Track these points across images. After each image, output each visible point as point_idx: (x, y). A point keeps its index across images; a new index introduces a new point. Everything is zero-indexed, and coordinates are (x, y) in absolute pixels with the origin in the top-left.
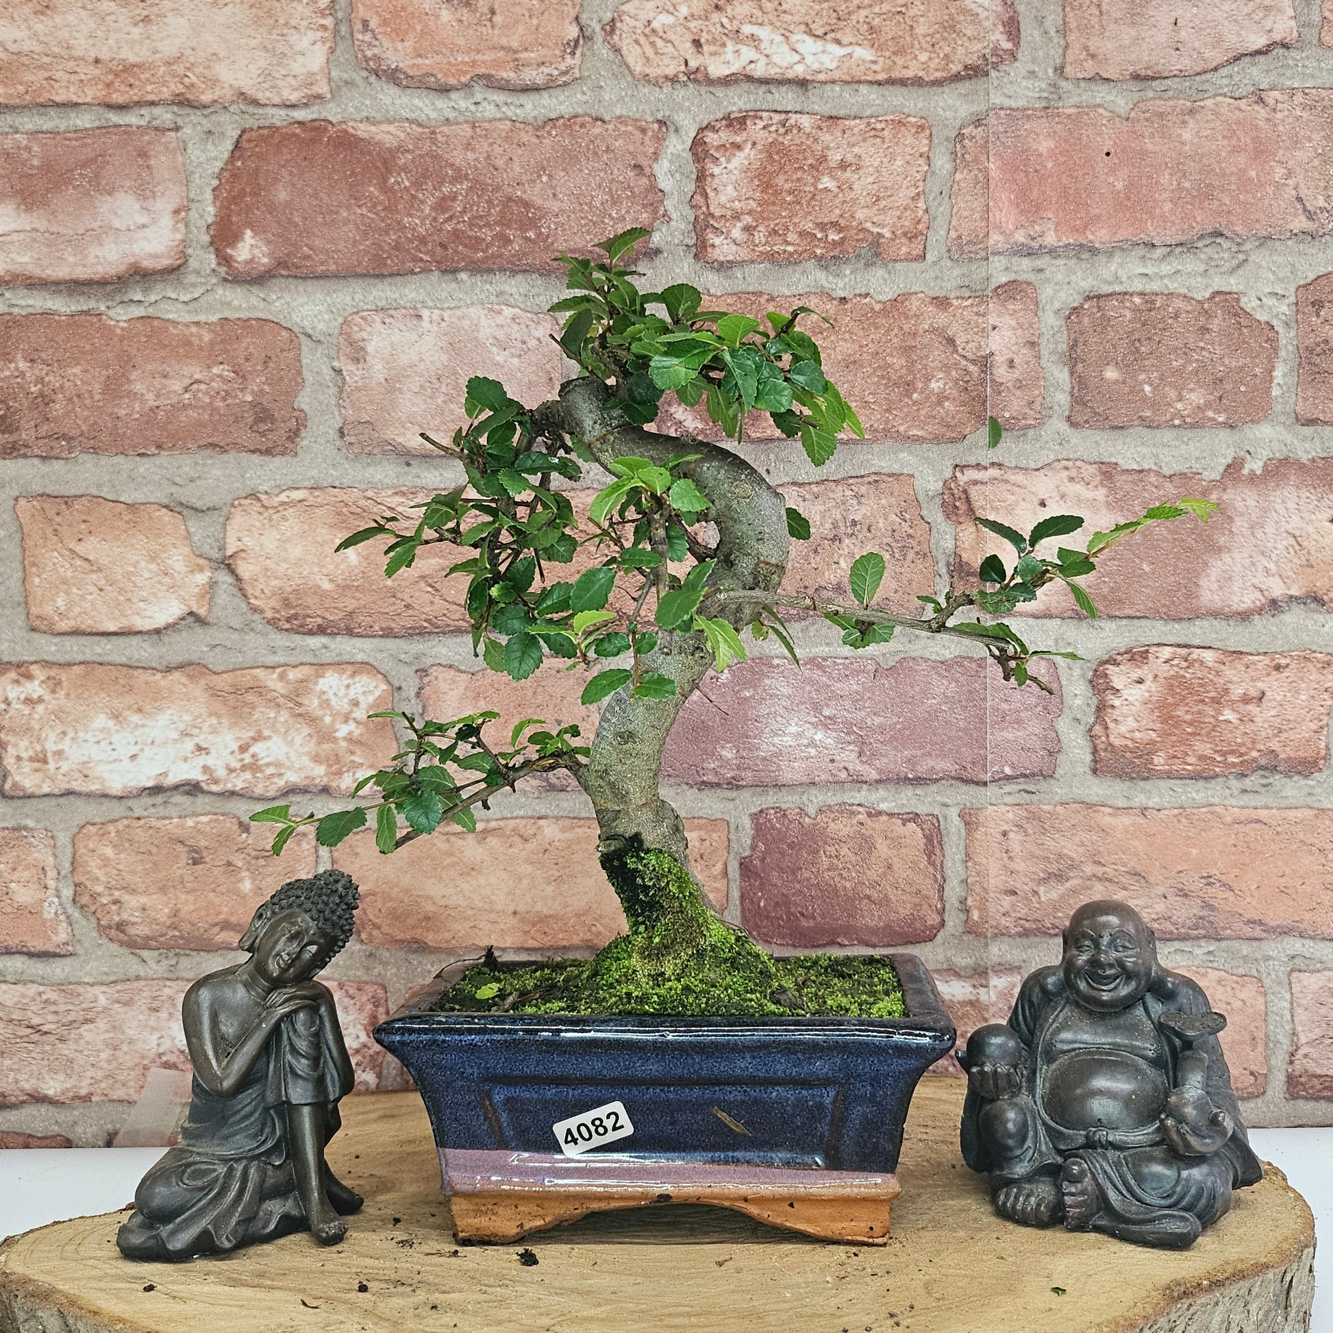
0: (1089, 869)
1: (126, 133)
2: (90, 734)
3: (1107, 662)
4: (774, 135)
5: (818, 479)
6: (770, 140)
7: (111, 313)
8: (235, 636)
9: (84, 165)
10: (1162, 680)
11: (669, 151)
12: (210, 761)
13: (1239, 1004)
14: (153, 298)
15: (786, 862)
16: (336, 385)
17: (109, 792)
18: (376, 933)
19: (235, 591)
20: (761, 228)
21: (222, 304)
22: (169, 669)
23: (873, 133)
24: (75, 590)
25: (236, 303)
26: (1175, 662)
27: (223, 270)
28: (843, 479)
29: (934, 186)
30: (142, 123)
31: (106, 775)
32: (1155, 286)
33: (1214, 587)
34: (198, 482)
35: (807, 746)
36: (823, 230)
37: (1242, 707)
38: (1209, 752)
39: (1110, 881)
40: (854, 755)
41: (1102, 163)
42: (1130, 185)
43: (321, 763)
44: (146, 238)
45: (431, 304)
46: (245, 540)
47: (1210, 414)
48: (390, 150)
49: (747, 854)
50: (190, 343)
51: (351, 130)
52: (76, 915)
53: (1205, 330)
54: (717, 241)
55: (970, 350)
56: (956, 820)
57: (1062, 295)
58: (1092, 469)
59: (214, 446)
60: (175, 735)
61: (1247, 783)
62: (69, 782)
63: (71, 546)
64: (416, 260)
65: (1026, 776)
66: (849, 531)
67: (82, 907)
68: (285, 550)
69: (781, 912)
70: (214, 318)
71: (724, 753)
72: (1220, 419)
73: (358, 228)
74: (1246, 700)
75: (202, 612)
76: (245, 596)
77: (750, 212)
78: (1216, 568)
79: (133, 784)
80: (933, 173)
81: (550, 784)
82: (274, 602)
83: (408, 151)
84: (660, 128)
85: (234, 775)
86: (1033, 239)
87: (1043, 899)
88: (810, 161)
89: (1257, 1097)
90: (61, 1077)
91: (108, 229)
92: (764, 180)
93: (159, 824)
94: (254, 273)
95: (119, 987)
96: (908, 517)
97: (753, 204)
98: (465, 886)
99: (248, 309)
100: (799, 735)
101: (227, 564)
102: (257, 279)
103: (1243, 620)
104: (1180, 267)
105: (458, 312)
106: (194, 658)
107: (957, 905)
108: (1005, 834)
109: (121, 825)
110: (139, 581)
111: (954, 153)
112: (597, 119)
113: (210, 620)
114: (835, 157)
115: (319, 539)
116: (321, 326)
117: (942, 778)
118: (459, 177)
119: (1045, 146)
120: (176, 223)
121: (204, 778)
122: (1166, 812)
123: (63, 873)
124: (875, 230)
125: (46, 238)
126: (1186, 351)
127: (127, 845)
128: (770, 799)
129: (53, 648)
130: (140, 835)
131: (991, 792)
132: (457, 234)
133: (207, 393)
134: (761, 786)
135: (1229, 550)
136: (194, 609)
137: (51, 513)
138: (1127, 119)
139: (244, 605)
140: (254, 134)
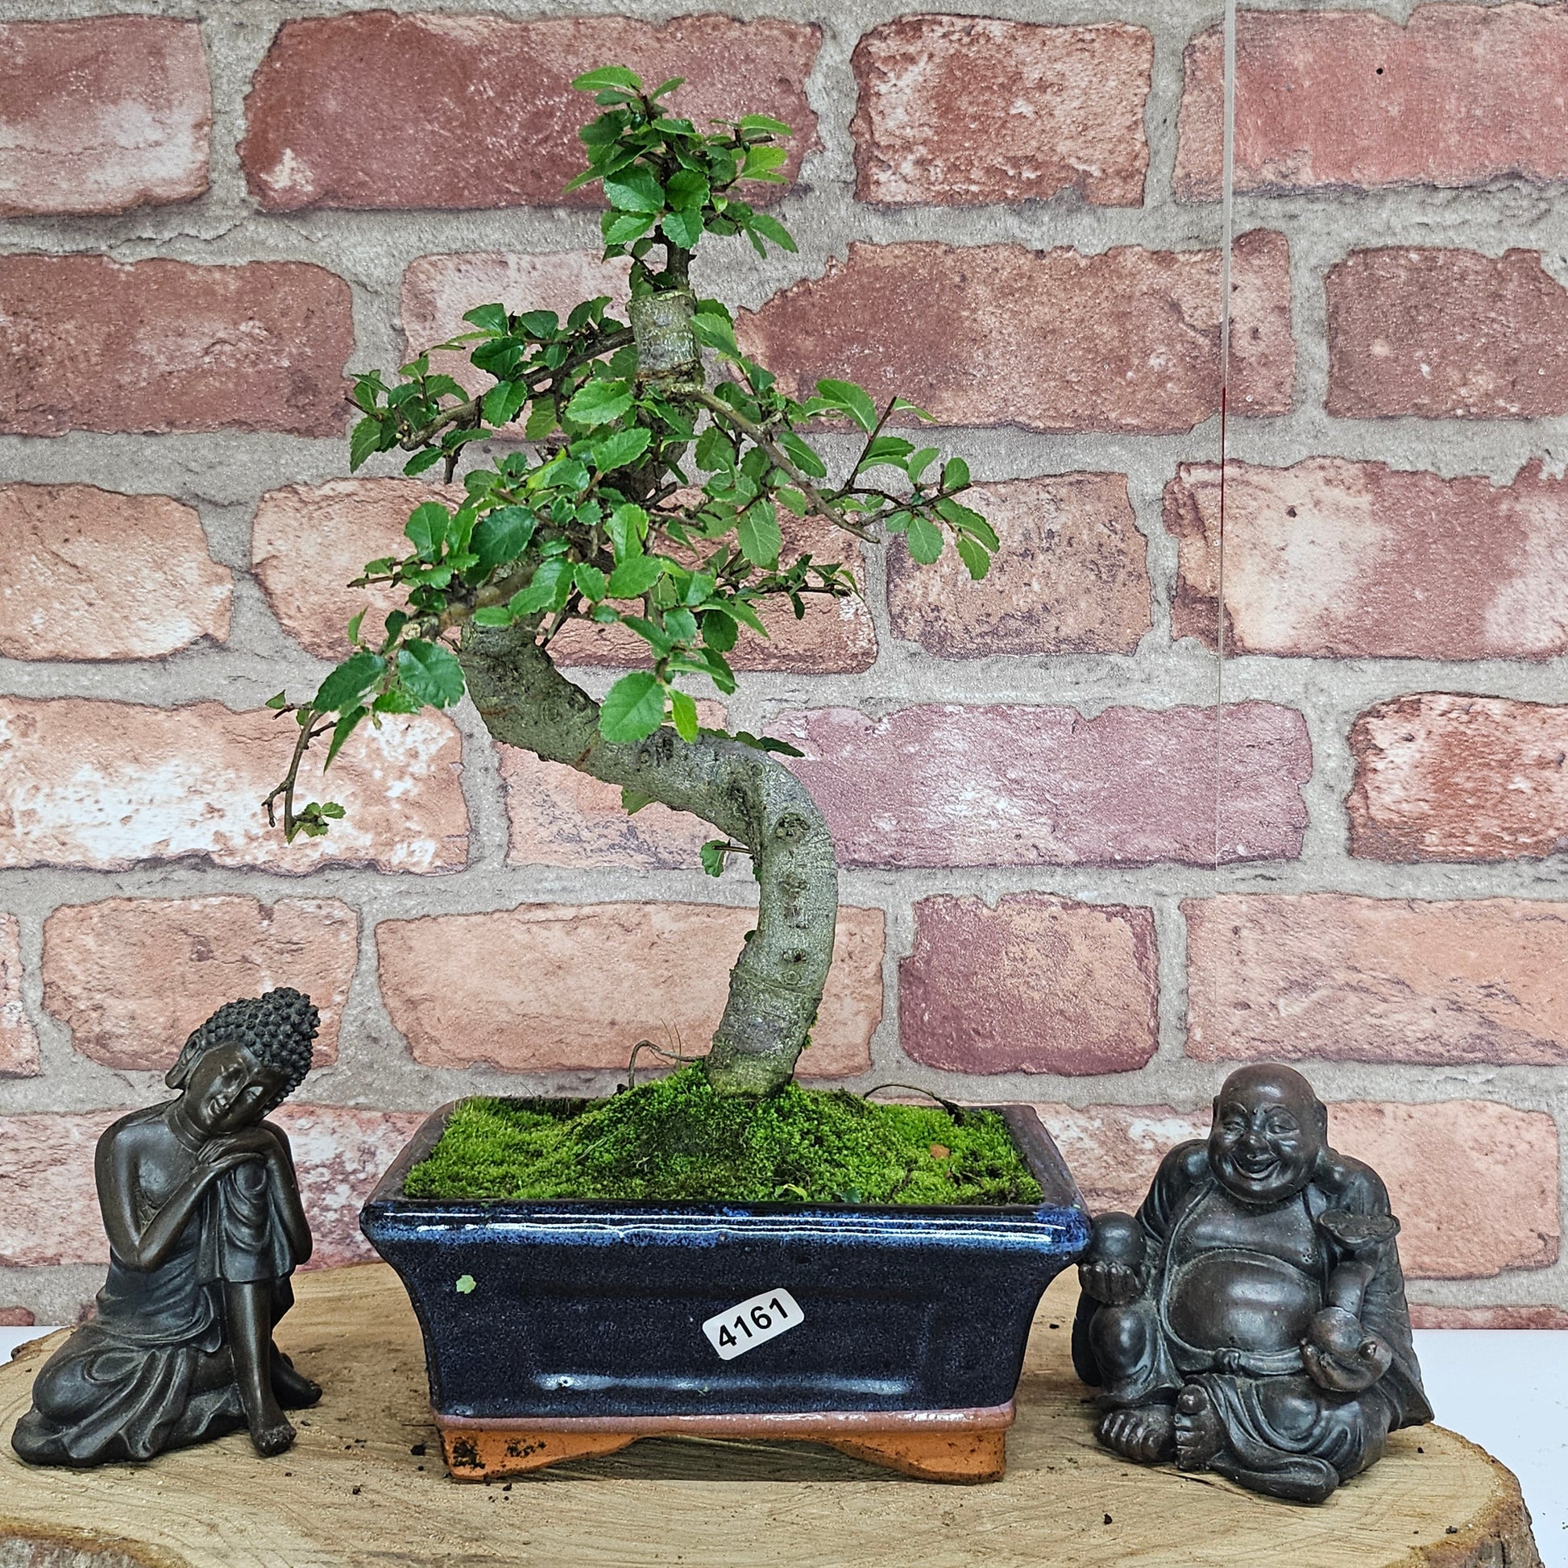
0: (1341, 976)
1: (133, 23)
2: (71, 789)
3: (1369, 714)
4: (956, 45)
5: (1006, 477)
6: (952, 51)
7: (114, 254)
8: (262, 666)
9: (82, 64)
10: (1438, 738)
11: (824, 62)
12: (224, 826)
13: (1527, 1146)
14: (167, 235)
15: (958, 965)
16: (396, 348)
17: (92, 865)
18: (433, 1048)
19: (263, 608)
20: (938, 162)
21: (254, 243)
22: (176, 708)
23: (1080, 45)
24: (57, 605)
25: (271, 242)
26: (1453, 715)
27: (255, 200)
28: (1037, 478)
29: (1156, 112)
30: (155, 12)
31: (89, 843)
32: (1437, 239)
33: (1504, 620)
34: (219, 469)
35: (986, 817)
36: (1014, 166)
37: (1536, 773)
38: (1495, 830)
39: (1367, 991)
40: (1046, 830)
41: (1372, 82)
42: (1408, 111)
43: (367, 831)
44: (160, 160)
45: (519, 247)
46: (278, 543)
47: (1501, 403)
48: (470, 51)
49: (908, 954)
50: (213, 293)
51: (420, 24)
52: (45, 1023)
53: (1497, 297)
54: (883, 177)
55: (1200, 318)
56: (1175, 914)
57: (1321, 249)
58: (1355, 470)
59: (239, 423)
60: (180, 792)
61: (1542, 869)
62: (40, 852)
63: (54, 548)
64: (500, 191)
65: (1265, 858)
66: (1045, 544)
67: (53, 1013)
68: (329, 557)
69: (950, 1028)
70: (242, 261)
71: (881, 824)
72: (1513, 410)
73: (427, 150)
74: (1542, 763)
75: (221, 634)
76: (276, 614)
77: (924, 143)
78: (1506, 596)
79: (125, 854)
80: (1156, 95)
81: (659, 860)
82: (312, 624)
83: (492, 52)
84: (813, 34)
85: (255, 844)
86: (1285, 177)
87: (1283, 1014)
88: (1000, 80)
89: (1548, 1266)
90: (21, 1232)
91: (109, 146)
92: (943, 101)
93: (156, 907)
94: (295, 205)
95: (97, 1119)
96: (1118, 527)
97: (928, 132)
98: (549, 989)
99: (287, 249)
100: (977, 802)
101: (255, 574)
102: (297, 211)
103: (1539, 663)
104: (1468, 217)
105: (554, 259)
106: (209, 693)
107: (1174, 1022)
108: (1236, 931)
109: (106, 908)
110: (139, 594)
111: (1182, 70)
112: (734, 20)
113: (231, 645)
114: (1032, 75)
115: (372, 544)
116: (378, 272)
117: (1157, 861)
118: (557, 87)
119: (1301, 59)
120: (198, 139)
121: (217, 848)
122: (1440, 905)
123: (29, 969)
124: (1081, 167)
125: (33, 158)
126: (1474, 322)
127: (113, 934)
128: (939, 884)
129: (26, 678)
130: (131, 921)
131: (1220, 876)
132: (553, 160)
133: (233, 356)
134: (926, 867)
135: (1522, 575)
136: (210, 631)
137: (31, 506)
138: (1405, 28)
139: (274, 626)
140: (296, 26)
